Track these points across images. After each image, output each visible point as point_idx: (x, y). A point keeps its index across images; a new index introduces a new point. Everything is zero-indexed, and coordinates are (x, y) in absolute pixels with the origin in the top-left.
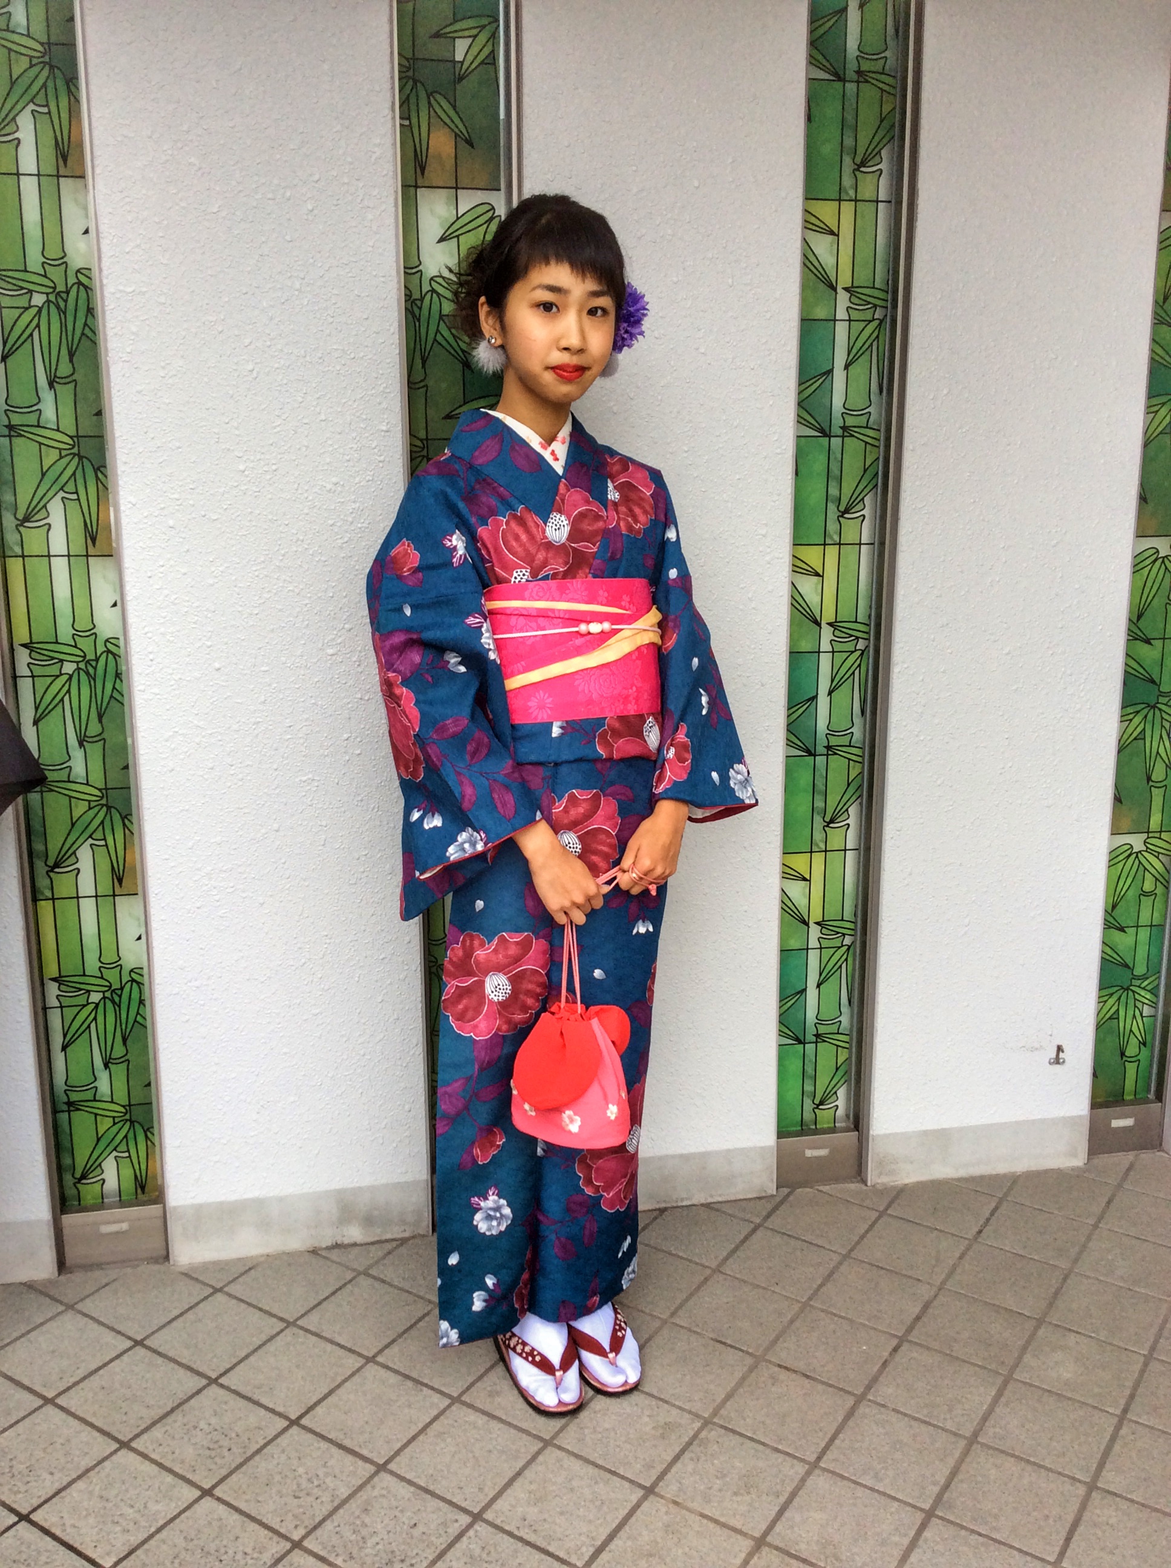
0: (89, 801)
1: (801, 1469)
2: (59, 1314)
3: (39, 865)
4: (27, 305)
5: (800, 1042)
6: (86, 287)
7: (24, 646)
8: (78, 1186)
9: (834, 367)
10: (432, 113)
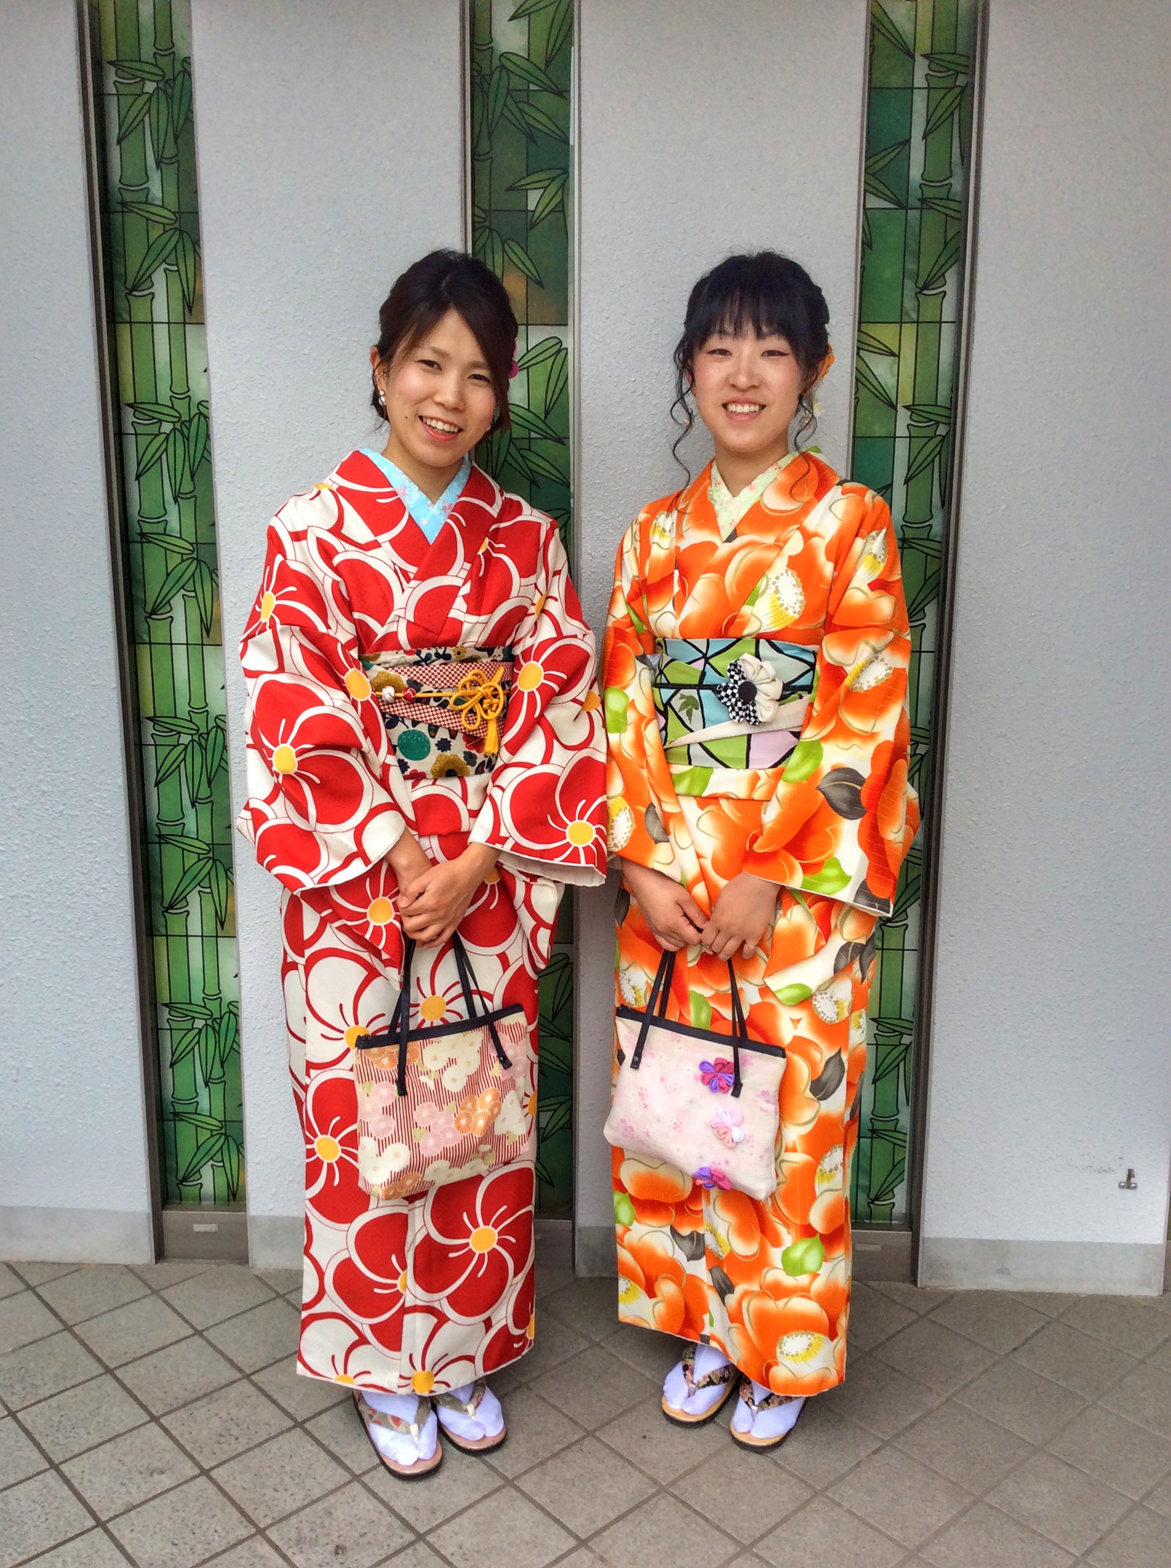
0: (199, 854)
2: (145, 1297)
3: (155, 906)
4: (158, 433)
6: (205, 417)
7: (149, 719)
8: (181, 1186)
9: (893, 482)
10: (506, 258)
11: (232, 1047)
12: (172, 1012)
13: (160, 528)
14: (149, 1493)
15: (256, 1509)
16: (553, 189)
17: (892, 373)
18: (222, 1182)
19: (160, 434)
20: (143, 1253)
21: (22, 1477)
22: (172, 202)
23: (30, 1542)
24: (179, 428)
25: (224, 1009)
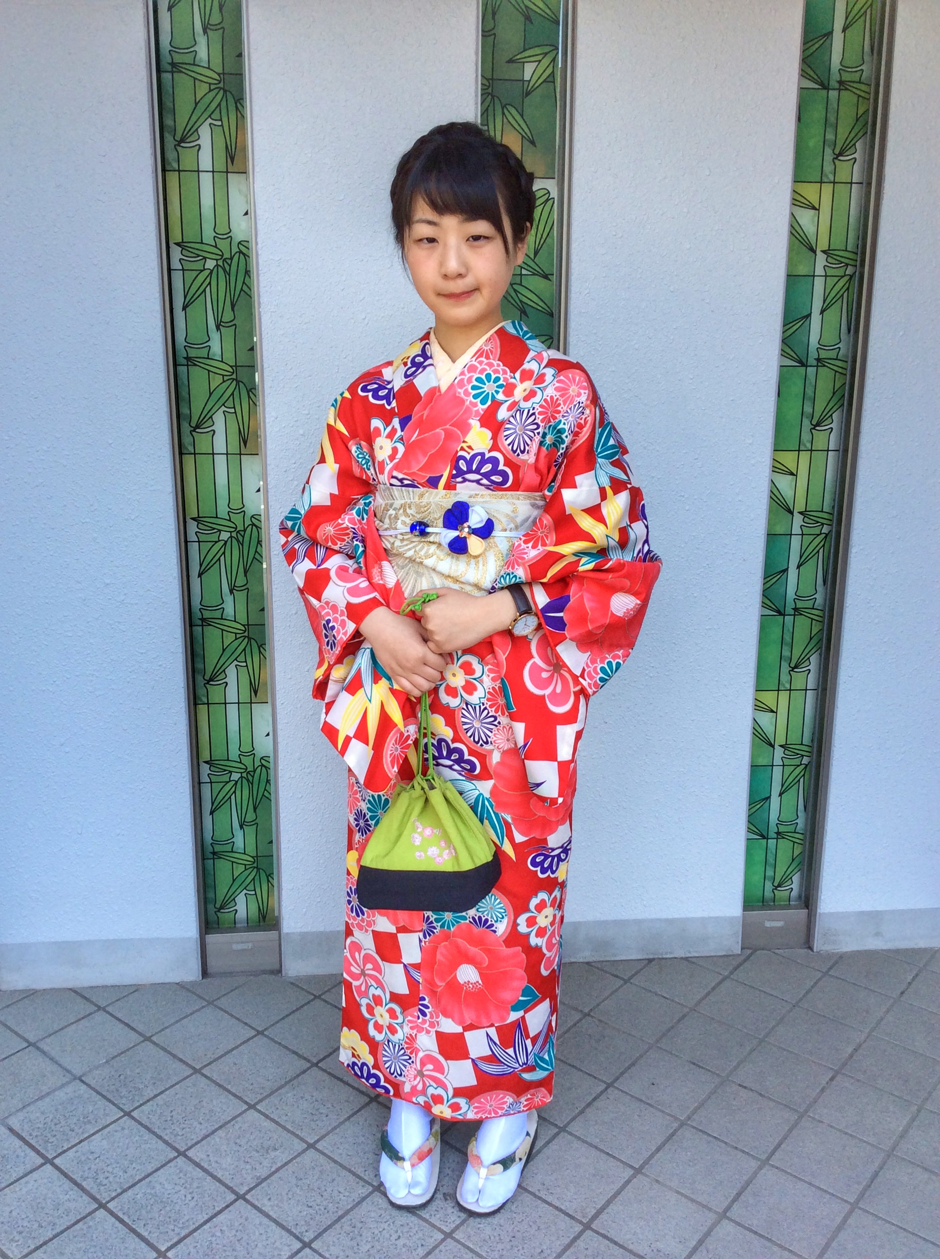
0: (236, 634)
1: (754, 1164)
2: (203, 1007)
3: (200, 679)
4: (202, 269)
5: (763, 837)
6: (244, 255)
7: (193, 519)
8: (218, 914)
9: (811, 313)
10: (505, 120)
11: (263, 795)
12: (212, 768)
13: (204, 353)
14: (271, 1167)
16: (546, 61)
17: (813, 222)
18: (253, 906)
19: (205, 269)
20: (191, 972)
21: (156, 1164)
22: (217, 65)
23: (186, 1218)
24: (222, 265)
25: (257, 764)
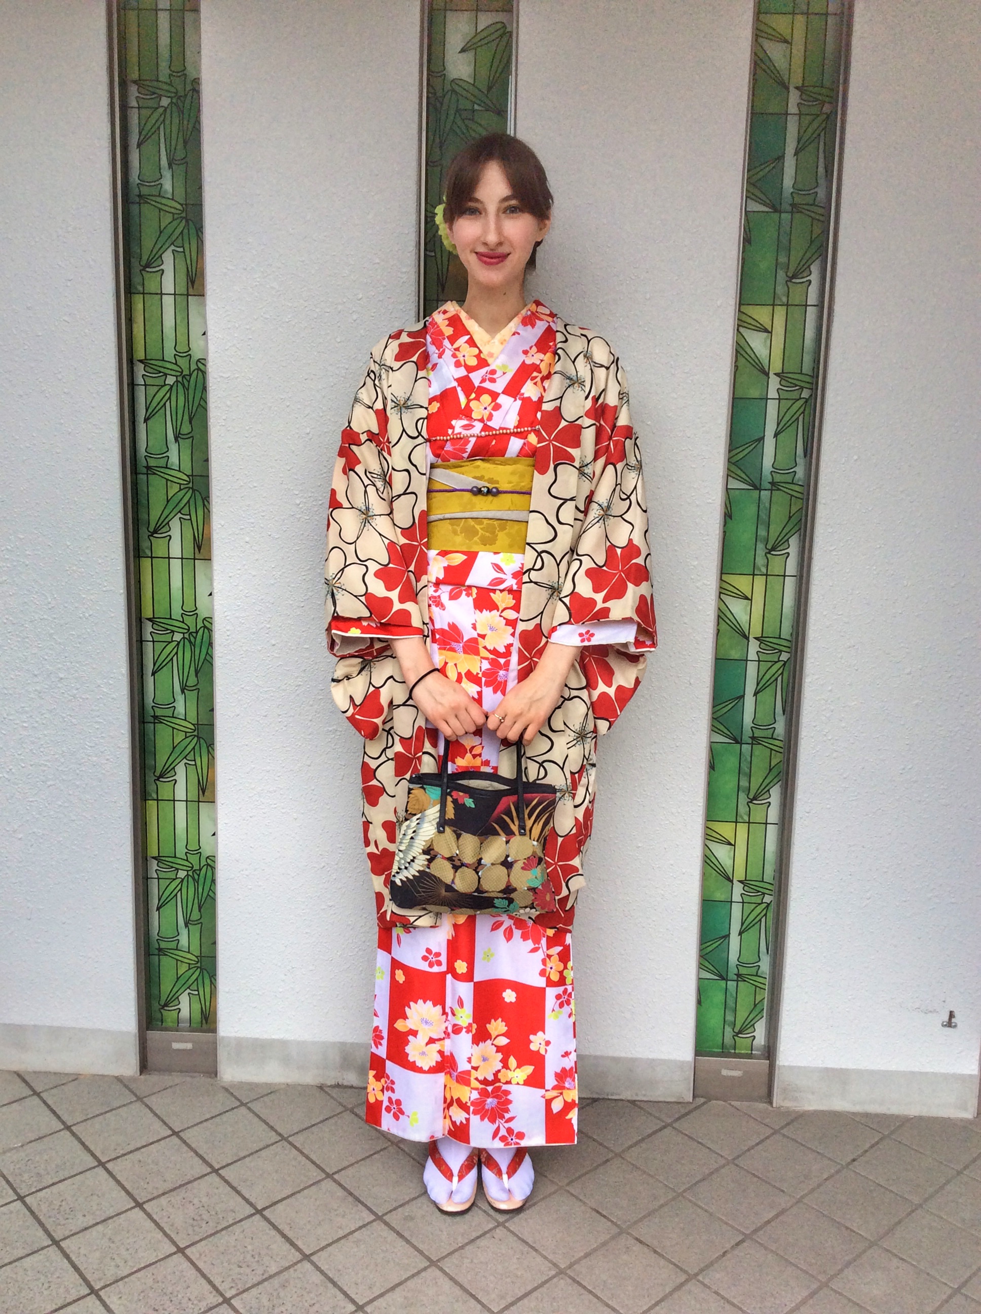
0: (186, 732)
3: (149, 774)
4: (163, 384)
5: (721, 978)
6: (203, 372)
7: (149, 619)
8: (162, 1011)
9: (764, 436)
11: (208, 895)
12: (160, 864)
13: (162, 462)
15: (223, 1282)
17: (765, 345)
18: (197, 1007)
20: (129, 1066)
22: (180, 195)
24: (181, 380)
25: (203, 863)
